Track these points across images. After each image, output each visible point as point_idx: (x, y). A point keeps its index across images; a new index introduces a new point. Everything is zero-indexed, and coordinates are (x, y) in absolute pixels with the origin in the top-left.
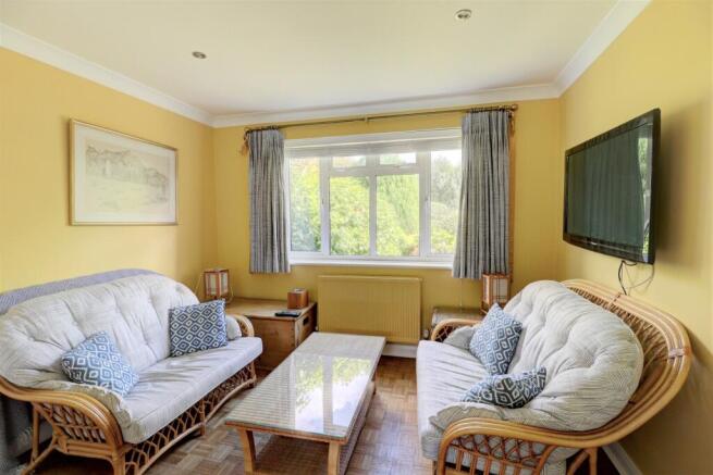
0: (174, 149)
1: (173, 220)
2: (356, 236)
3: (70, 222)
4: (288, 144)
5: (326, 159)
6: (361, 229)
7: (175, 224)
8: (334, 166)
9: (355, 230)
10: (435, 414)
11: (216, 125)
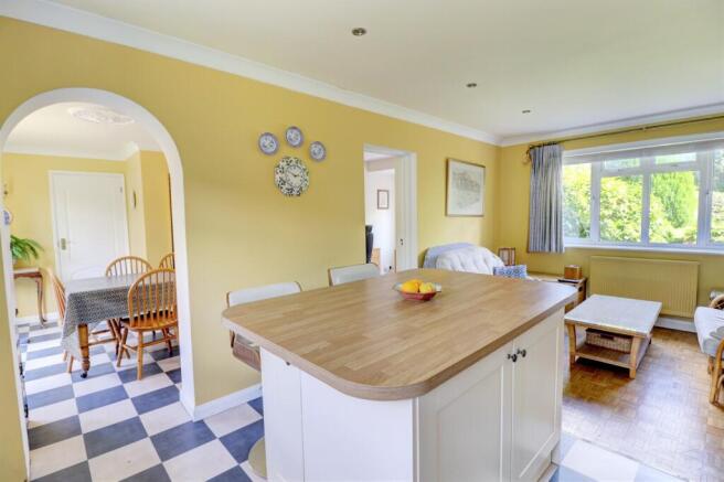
0: (483, 167)
1: (480, 213)
2: (621, 228)
3: (446, 214)
4: (565, 154)
5: (598, 164)
6: (626, 220)
7: (481, 216)
8: (606, 168)
9: (620, 222)
10: (715, 330)
11: (503, 145)
